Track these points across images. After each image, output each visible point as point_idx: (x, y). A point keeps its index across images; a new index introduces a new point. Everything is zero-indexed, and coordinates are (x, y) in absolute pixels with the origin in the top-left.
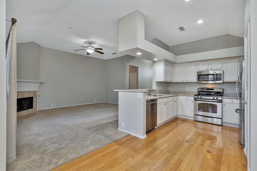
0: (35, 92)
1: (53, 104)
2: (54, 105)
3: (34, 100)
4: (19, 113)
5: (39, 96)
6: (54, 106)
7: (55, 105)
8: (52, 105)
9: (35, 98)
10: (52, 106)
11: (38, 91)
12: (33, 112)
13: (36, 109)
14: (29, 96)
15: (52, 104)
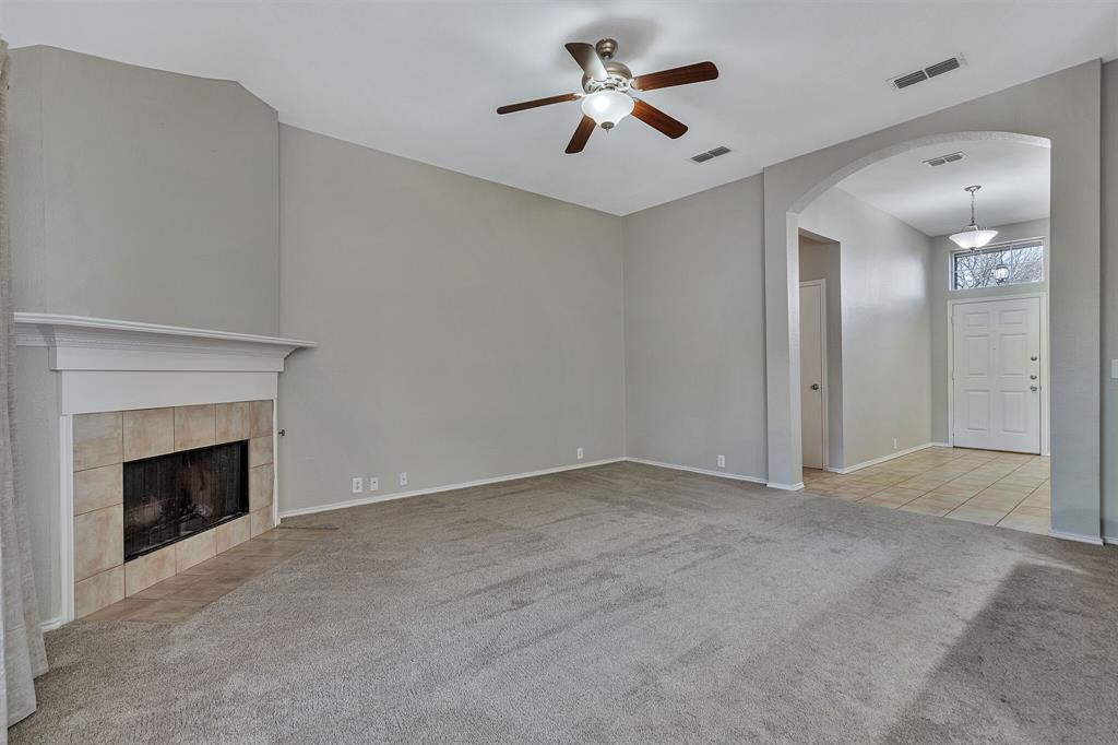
0: (256, 410)
1: (360, 480)
2: (366, 485)
3: (255, 458)
4: (164, 558)
5: (282, 433)
6: (367, 492)
7: (374, 487)
8: (354, 486)
9: (257, 448)
10: (355, 491)
11: (278, 399)
12: (254, 535)
13: (268, 514)
14: (226, 433)
15: (355, 480)
